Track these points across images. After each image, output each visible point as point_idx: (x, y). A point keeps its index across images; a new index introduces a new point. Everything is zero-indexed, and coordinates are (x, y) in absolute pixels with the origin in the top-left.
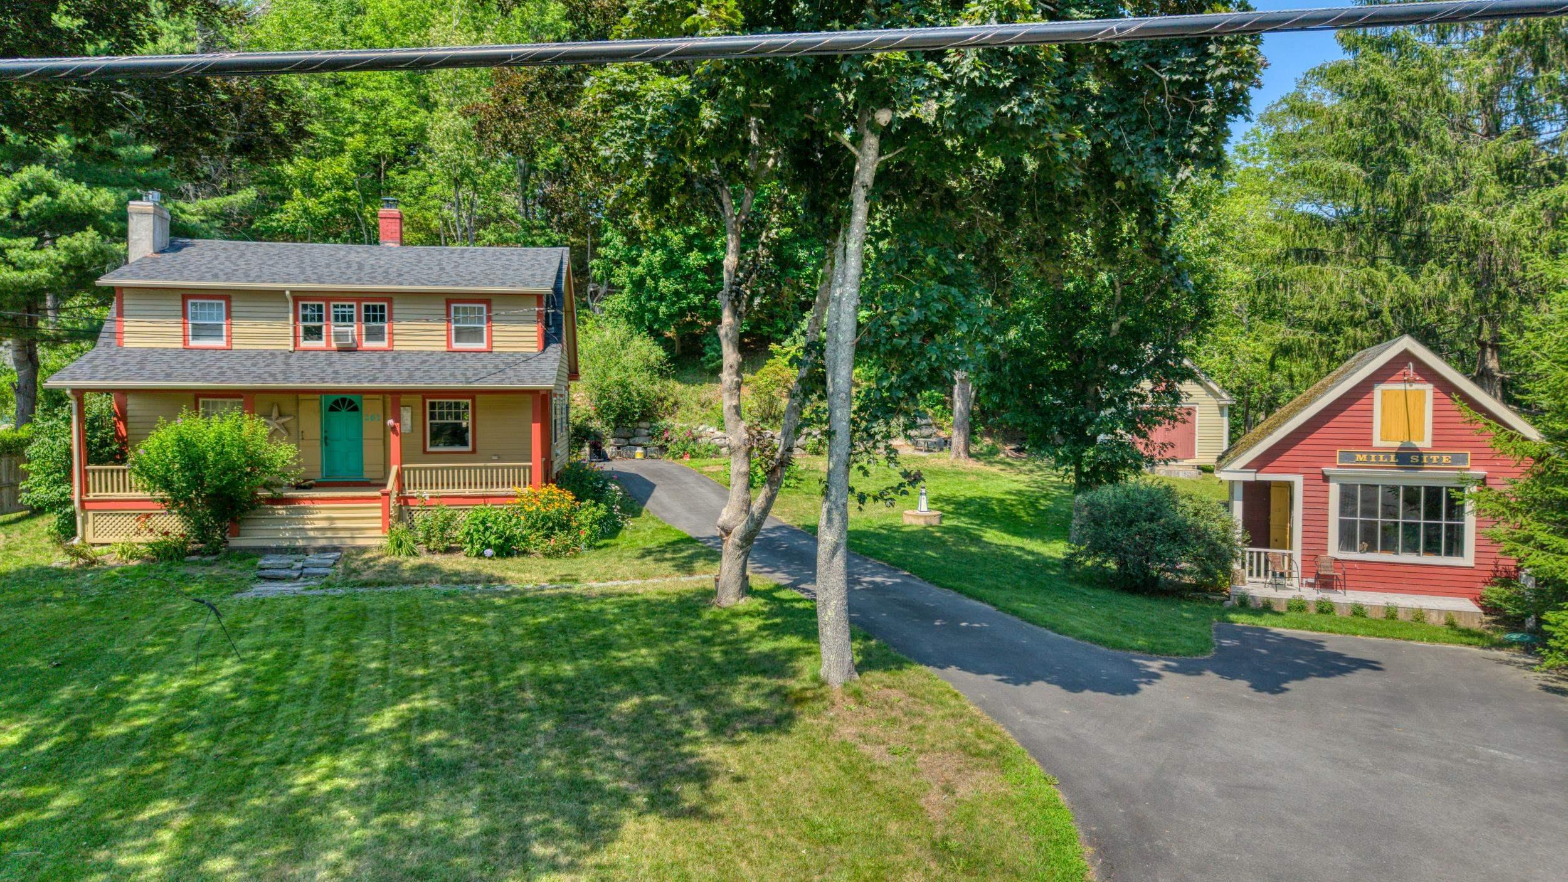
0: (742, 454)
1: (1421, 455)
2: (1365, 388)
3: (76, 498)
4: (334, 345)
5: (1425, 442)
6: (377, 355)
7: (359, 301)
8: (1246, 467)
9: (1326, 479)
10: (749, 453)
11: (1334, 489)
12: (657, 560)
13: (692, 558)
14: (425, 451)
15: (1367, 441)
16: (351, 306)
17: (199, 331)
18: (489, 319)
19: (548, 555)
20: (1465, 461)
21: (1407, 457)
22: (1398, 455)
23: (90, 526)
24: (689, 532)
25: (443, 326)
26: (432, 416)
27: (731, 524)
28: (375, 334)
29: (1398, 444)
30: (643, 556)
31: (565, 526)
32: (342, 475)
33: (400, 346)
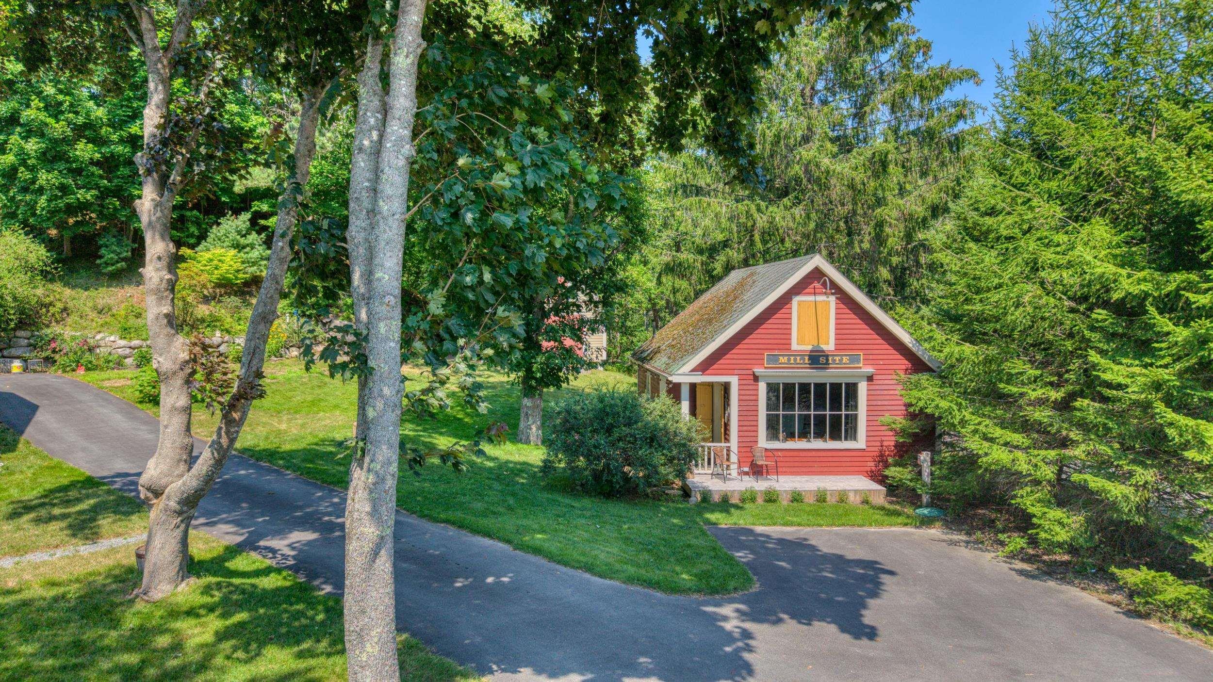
0: (178, 381)
1: (827, 356)
2: (784, 301)
5: (829, 346)
8: (692, 371)
9: (756, 379)
10: (188, 381)
11: (762, 387)
12: (38, 521)
13: (96, 511)
15: (786, 345)
20: (858, 361)
21: (817, 359)
22: (811, 358)
24: (87, 469)
27: (163, 481)
29: (810, 348)
30: (14, 515)
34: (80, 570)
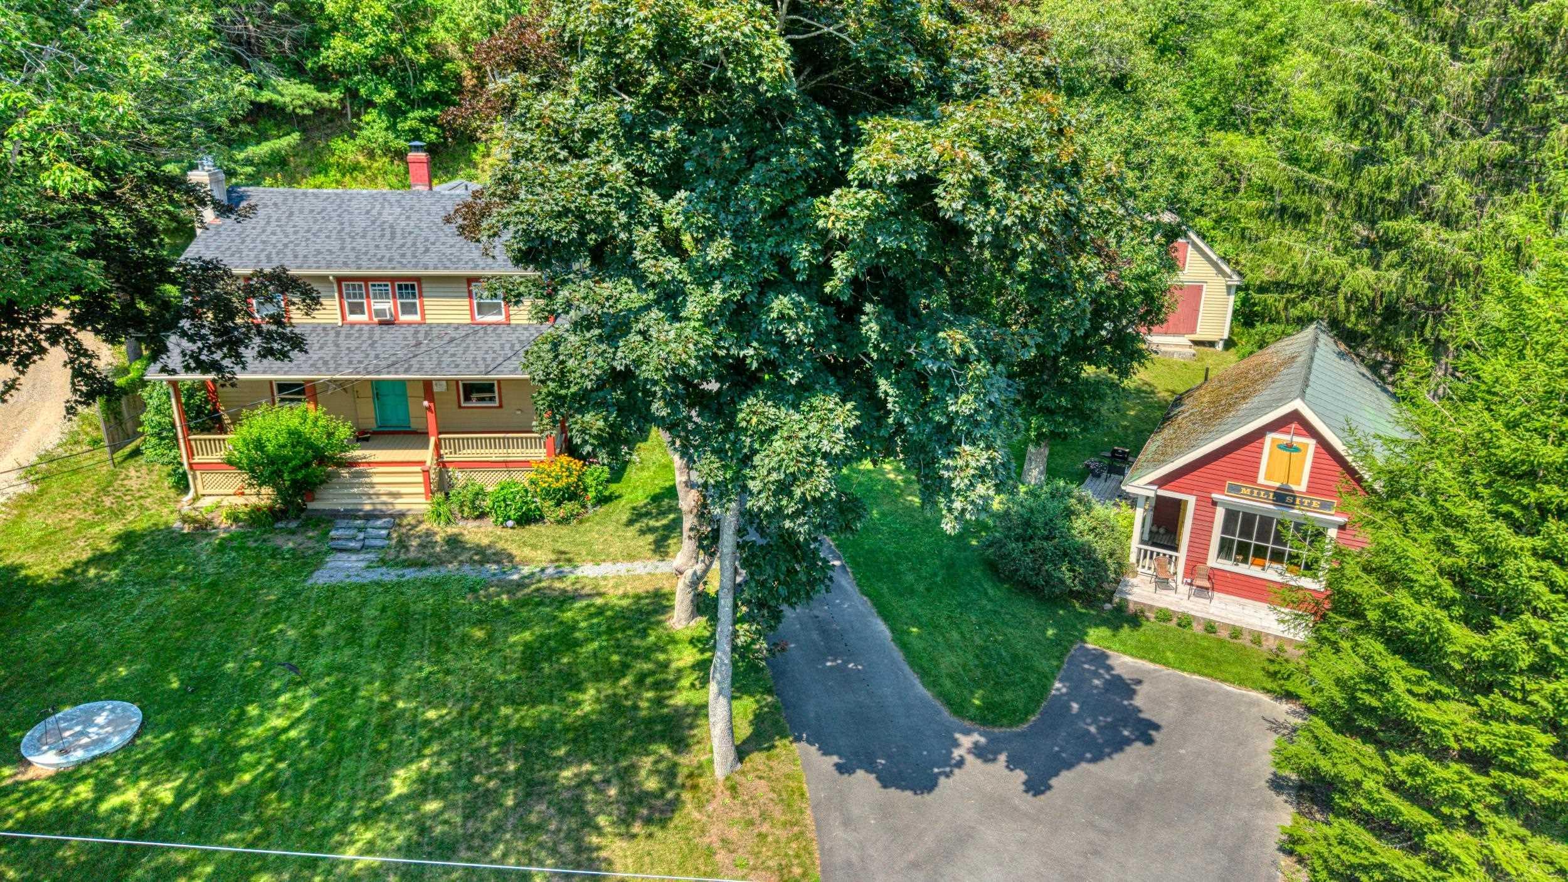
1: (1295, 497)
2: (1258, 435)
3: (185, 461)
4: (376, 320)
5: (1300, 487)
6: (412, 330)
7: (393, 282)
8: (1151, 483)
9: (1216, 504)
11: (1220, 514)
12: (640, 532)
14: (460, 407)
15: (1253, 479)
16: (387, 287)
19: (559, 522)
20: (1331, 508)
21: (1283, 497)
22: (1275, 494)
23: (199, 481)
25: (465, 302)
28: (409, 309)
29: (1278, 485)
30: (631, 522)
33: (430, 320)
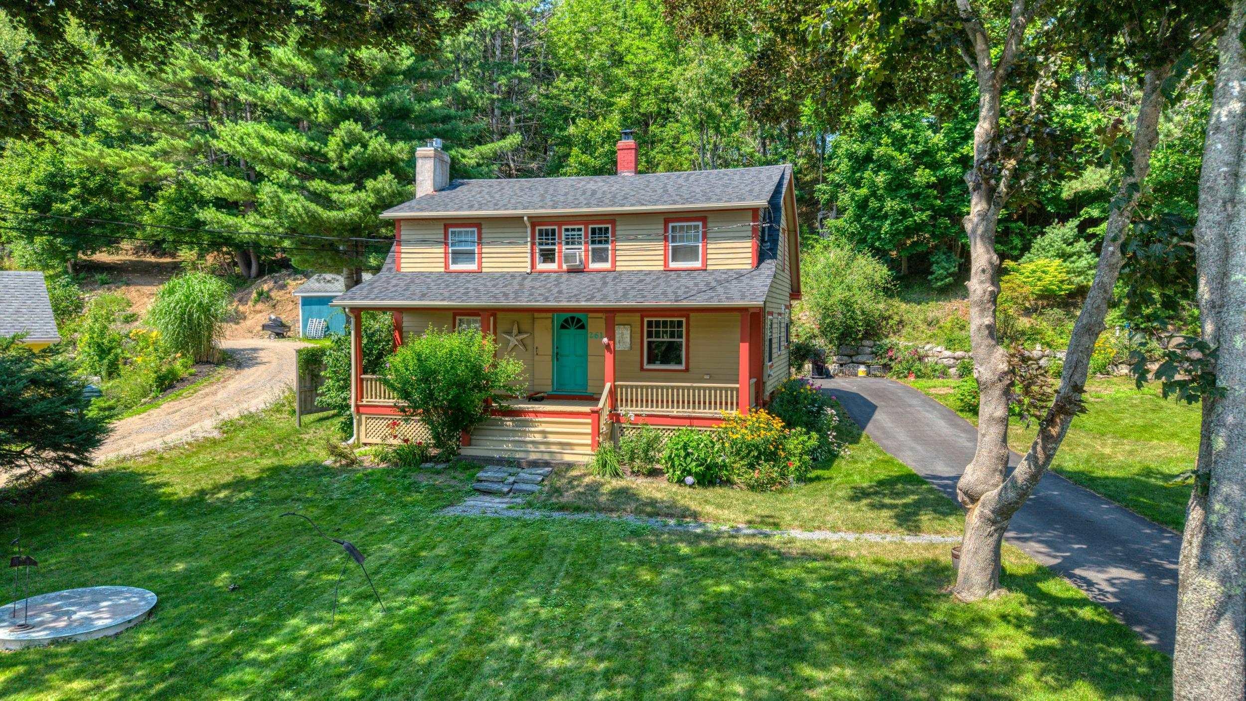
0: (997, 392)
3: (352, 402)
4: (565, 267)
6: (600, 275)
7: (586, 224)
10: (1007, 392)
12: (872, 506)
13: (919, 505)
14: (642, 369)
16: (580, 230)
17: (458, 256)
18: (705, 237)
19: (752, 488)
23: (363, 428)
24: (913, 467)
25: (660, 245)
26: (650, 335)
27: (979, 488)
28: (599, 256)
30: (854, 499)
31: (772, 457)
32: (570, 388)
33: (621, 266)
34: (903, 557)
